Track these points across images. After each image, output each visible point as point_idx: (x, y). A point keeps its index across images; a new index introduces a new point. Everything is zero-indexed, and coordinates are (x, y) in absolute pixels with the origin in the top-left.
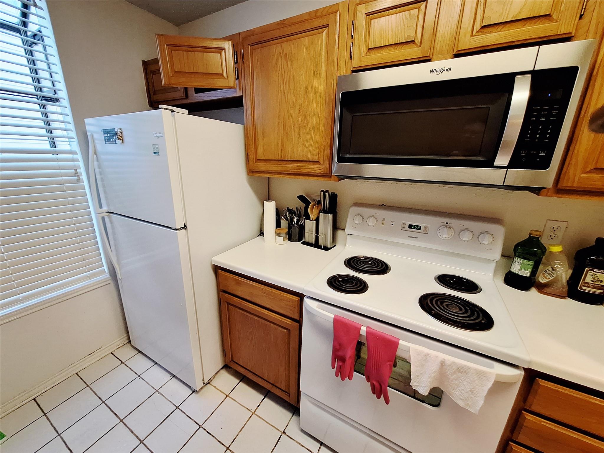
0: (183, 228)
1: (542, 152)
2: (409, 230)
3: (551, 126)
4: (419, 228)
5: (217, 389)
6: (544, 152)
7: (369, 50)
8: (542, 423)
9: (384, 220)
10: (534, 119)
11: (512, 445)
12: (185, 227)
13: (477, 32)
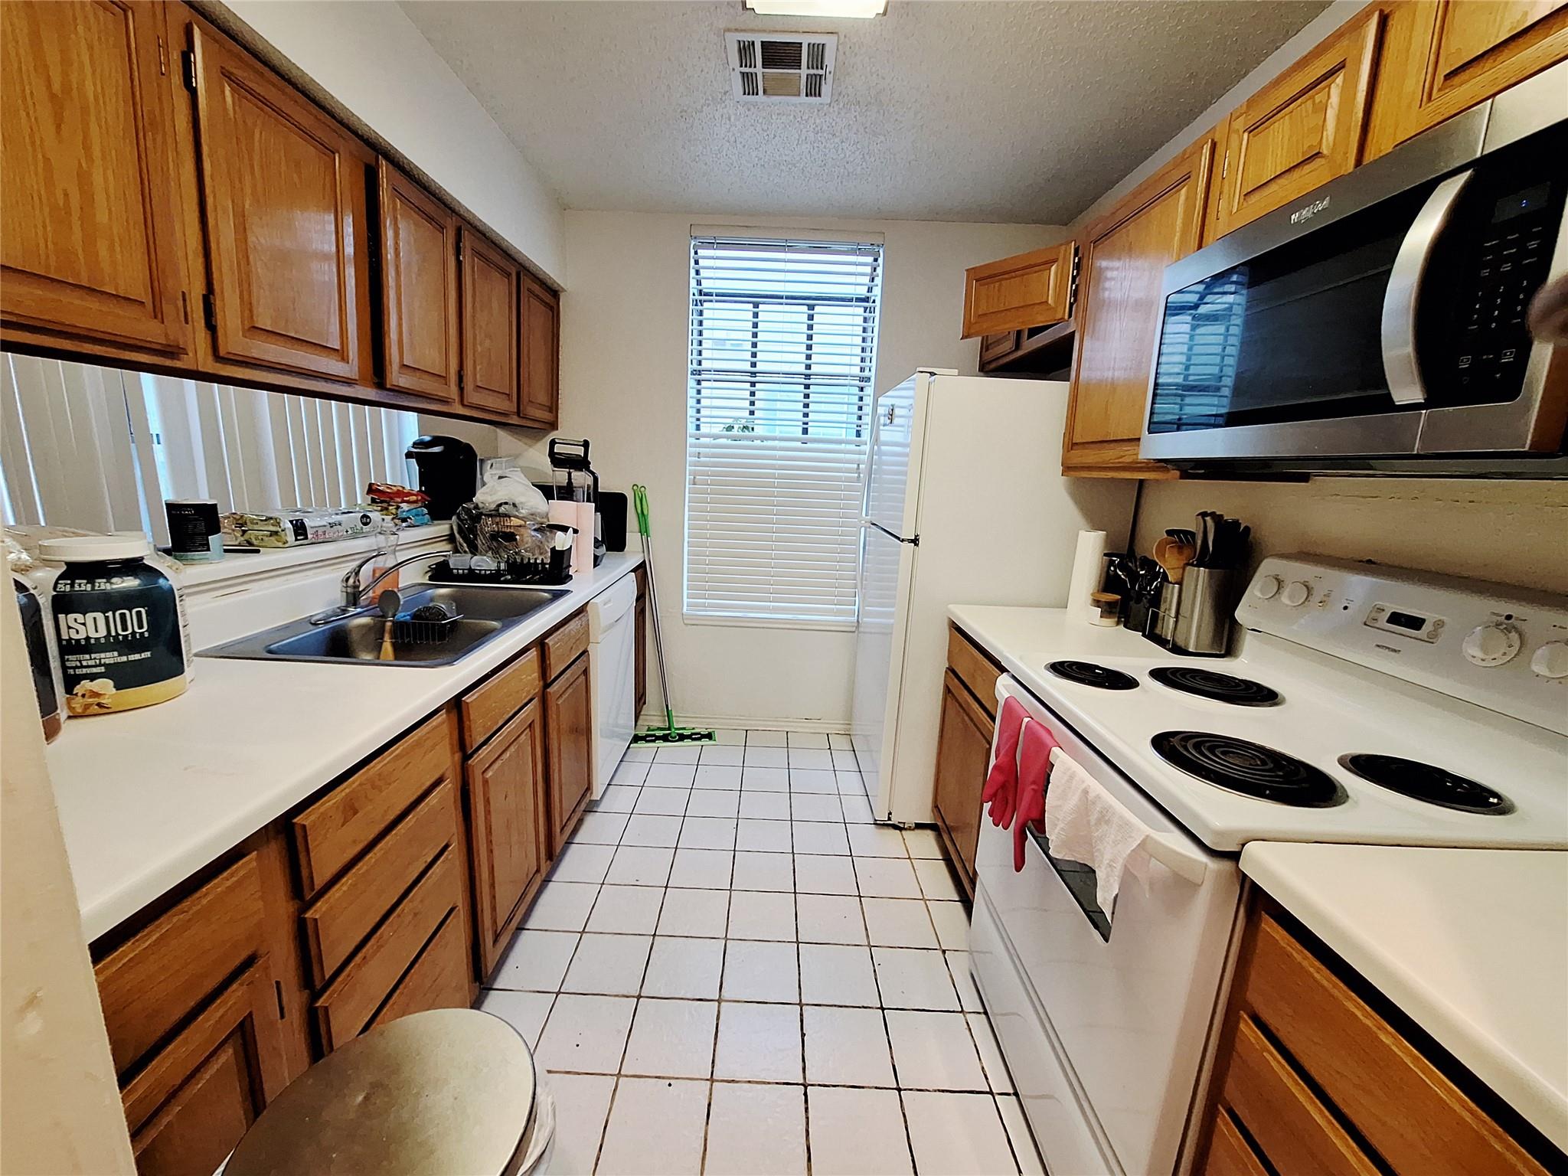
0: (912, 541)
1: (1505, 354)
2: (1386, 628)
3: (1525, 283)
4: (1415, 623)
5: (905, 843)
6: (1511, 353)
7: (1246, 197)
8: (1265, 1054)
9: (1328, 595)
10: (1486, 272)
11: (1223, 1114)
12: (915, 541)
13: (1440, 90)
